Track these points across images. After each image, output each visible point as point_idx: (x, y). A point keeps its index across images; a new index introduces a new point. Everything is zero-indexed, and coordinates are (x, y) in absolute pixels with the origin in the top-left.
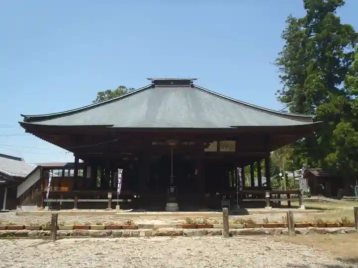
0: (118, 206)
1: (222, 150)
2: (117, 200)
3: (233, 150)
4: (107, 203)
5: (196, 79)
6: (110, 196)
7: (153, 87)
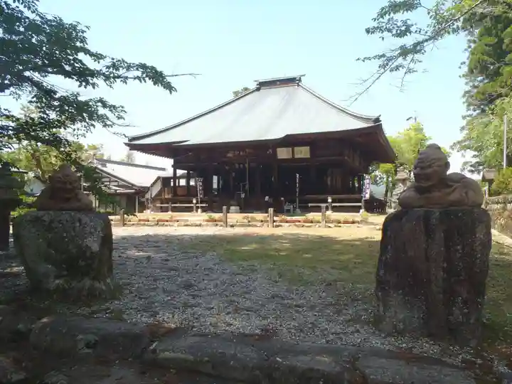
0: (199, 210)
1: (296, 156)
2: (199, 205)
3: (308, 156)
4: (192, 207)
5: (304, 75)
6: (194, 201)
7: (258, 89)
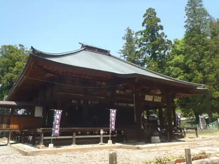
0: (110, 141)
3: (160, 101)
4: (99, 138)
6: (102, 132)
7: (85, 50)
